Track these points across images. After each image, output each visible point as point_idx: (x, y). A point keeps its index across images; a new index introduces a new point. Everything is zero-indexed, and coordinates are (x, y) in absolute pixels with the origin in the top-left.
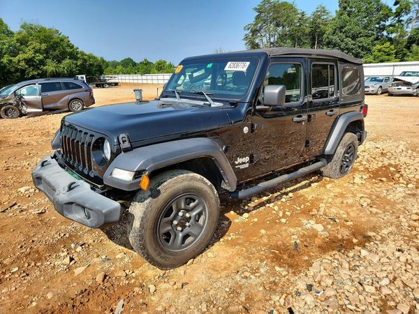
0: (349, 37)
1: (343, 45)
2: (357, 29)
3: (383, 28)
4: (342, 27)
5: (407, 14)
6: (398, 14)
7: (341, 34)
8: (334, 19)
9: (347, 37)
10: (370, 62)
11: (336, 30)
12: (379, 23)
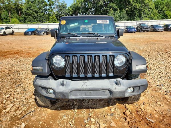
0: (34, 12)
1: (33, 15)
2: (37, 9)
3: (46, 10)
4: (30, 8)
5: (53, 5)
6: (50, 5)
7: (31, 10)
8: (25, 4)
9: (33, 12)
10: (50, 23)
11: (28, 8)
12: (44, 8)
